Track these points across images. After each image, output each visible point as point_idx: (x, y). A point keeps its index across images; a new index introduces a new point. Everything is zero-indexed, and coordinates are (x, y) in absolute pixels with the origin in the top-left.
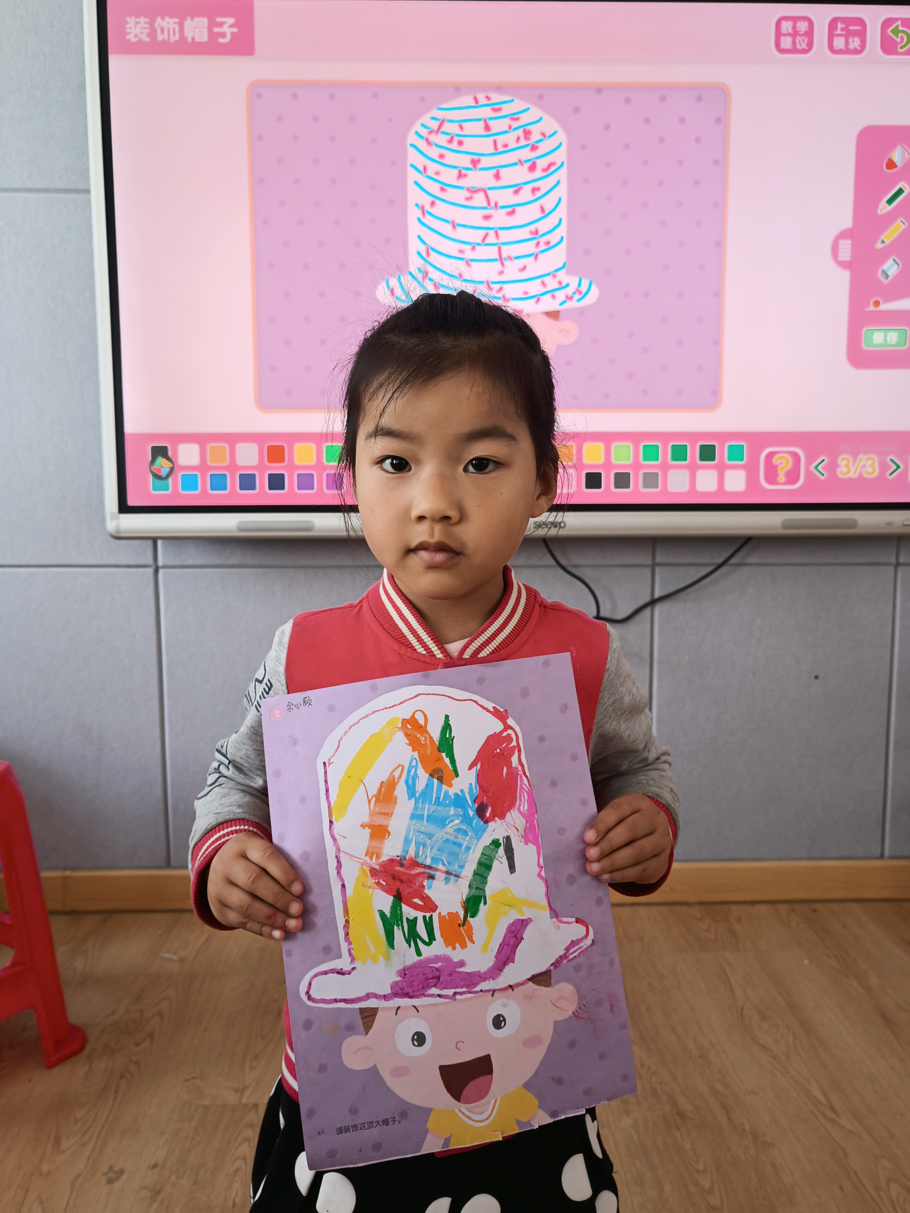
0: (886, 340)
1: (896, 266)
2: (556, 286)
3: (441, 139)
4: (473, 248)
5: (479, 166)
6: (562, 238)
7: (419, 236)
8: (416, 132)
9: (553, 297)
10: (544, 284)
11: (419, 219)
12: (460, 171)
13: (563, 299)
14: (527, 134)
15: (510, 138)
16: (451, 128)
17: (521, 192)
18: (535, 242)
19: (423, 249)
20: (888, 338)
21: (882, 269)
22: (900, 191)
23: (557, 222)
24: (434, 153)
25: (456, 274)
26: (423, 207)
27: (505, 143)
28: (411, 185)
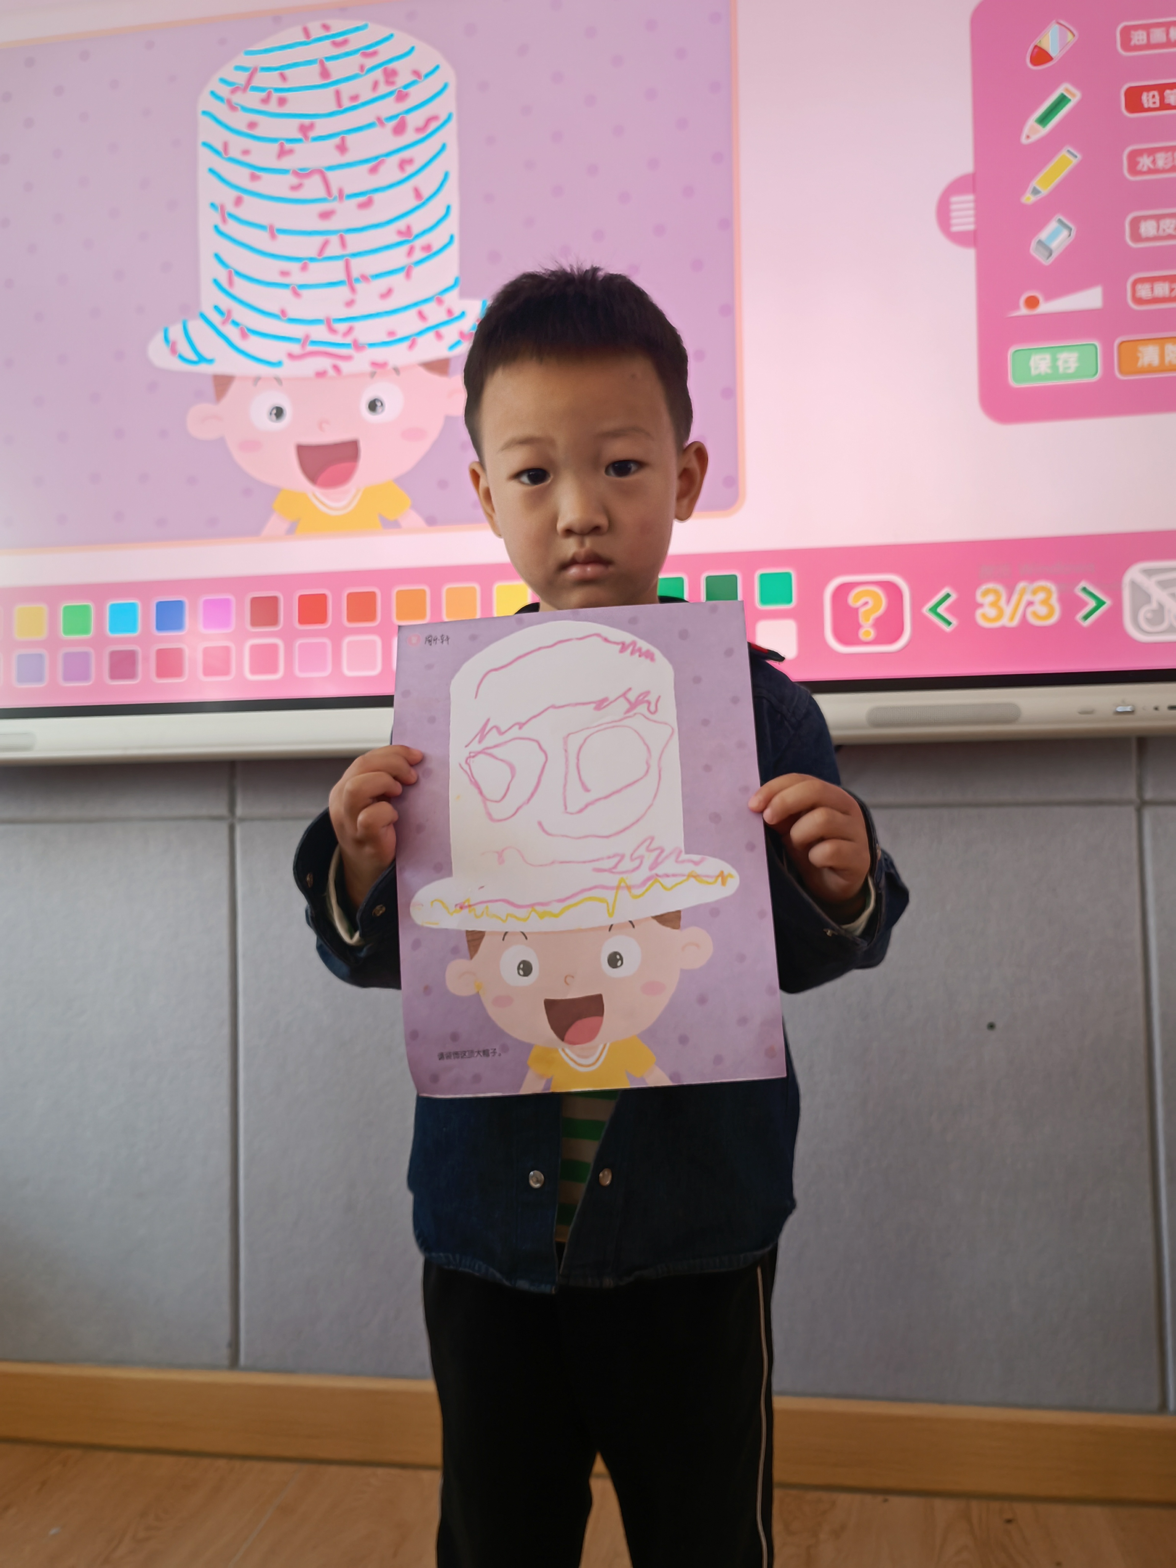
0: (1054, 366)
1: (1065, 233)
2: (444, 317)
3: (252, 99)
4: (304, 268)
5: (312, 134)
6: (452, 237)
7: (217, 256)
8: (213, 93)
9: (439, 336)
10: (422, 316)
11: (216, 227)
12: (282, 145)
13: (456, 337)
14: (390, 75)
15: (362, 87)
16: (269, 80)
17: (383, 169)
18: (405, 248)
19: (222, 275)
20: (1060, 363)
21: (1037, 240)
22: (1062, 100)
23: (442, 212)
24: (239, 120)
25: (276, 310)
26: (222, 208)
27: (353, 93)
28: (203, 175)
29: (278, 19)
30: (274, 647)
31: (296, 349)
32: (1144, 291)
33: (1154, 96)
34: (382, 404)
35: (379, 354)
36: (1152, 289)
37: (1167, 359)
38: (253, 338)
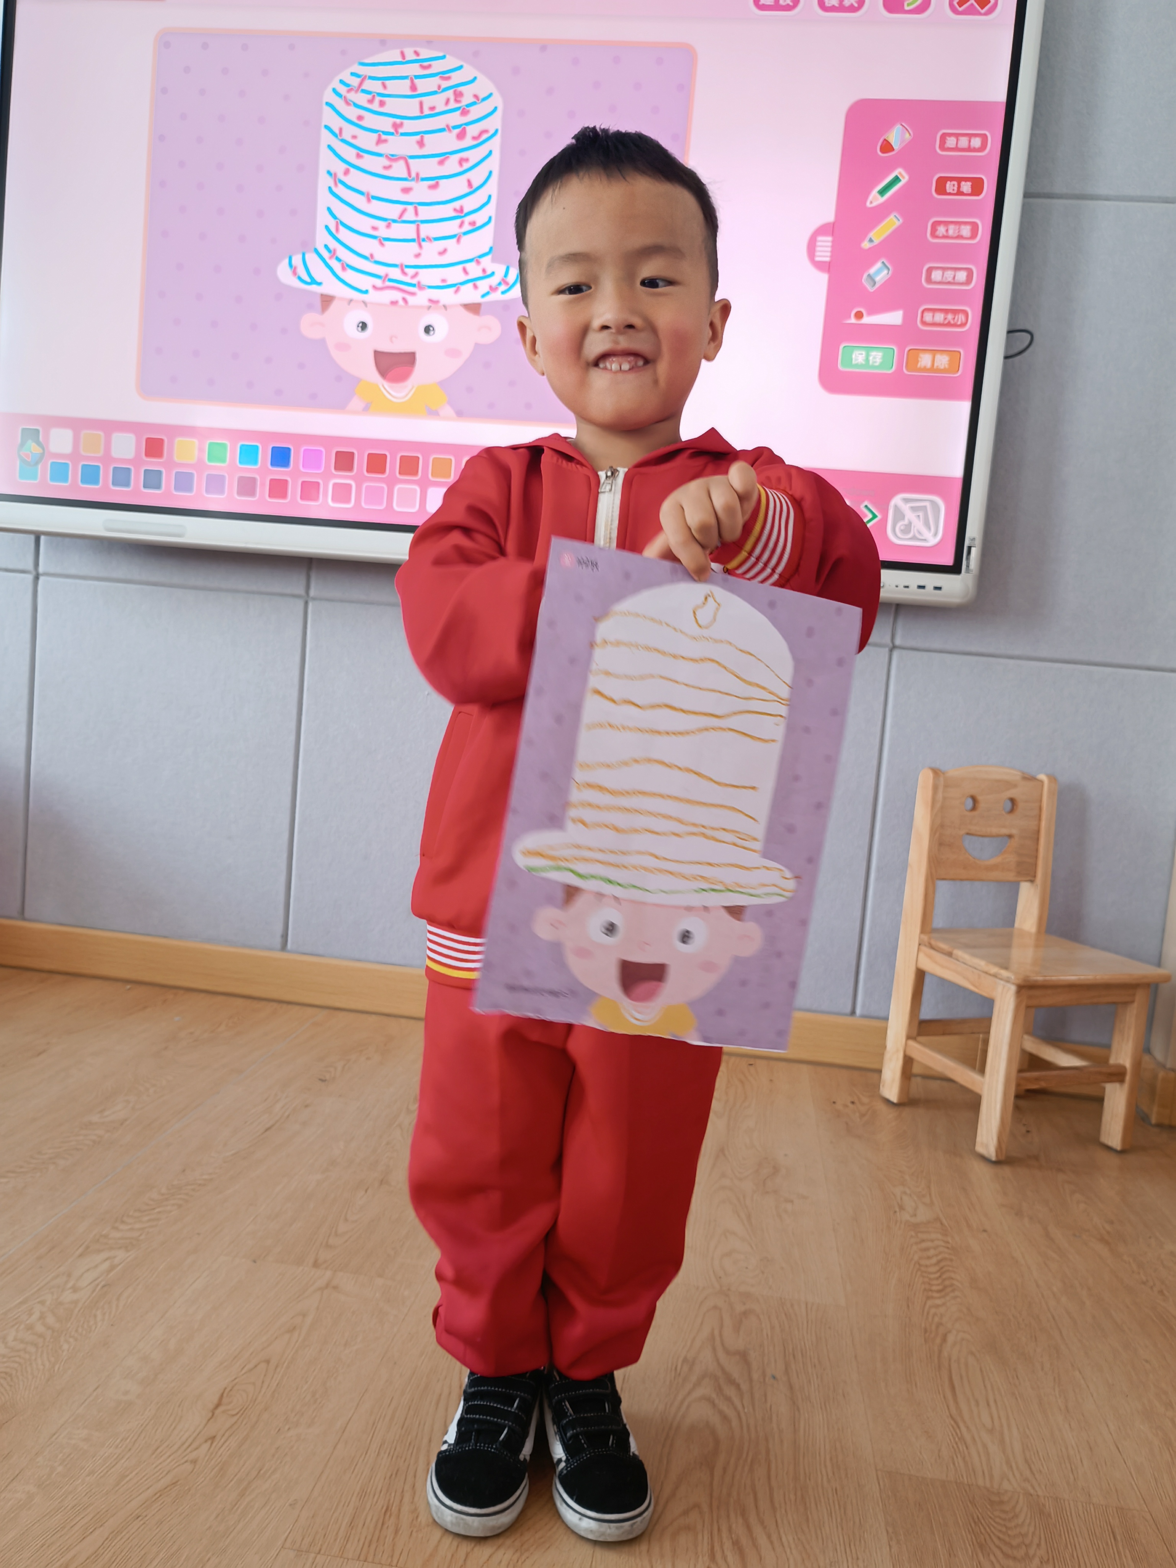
0: (867, 360)
1: (886, 272)
2: (481, 274)
3: (361, 99)
4: (388, 226)
5: (401, 131)
6: (490, 218)
7: (329, 209)
8: (334, 90)
9: (475, 287)
10: (465, 271)
11: (330, 188)
12: (379, 135)
13: (487, 289)
14: (458, 95)
15: (439, 101)
16: (374, 86)
17: (447, 163)
18: (458, 221)
19: (332, 224)
20: (871, 358)
21: (868, 274)
22: (897, 179)
23: (486, 200)
24: (352, 113)
25: (367, 254)
26: (335, 175)
27: (432, 105)
28: (323, 149)
29: (384, 42)
30: (349, 486)
31: (378, 283)
32: (928, 317)
33: (954, 185)
34: (433, 329)
35: (435, 294)
36: (933, 316)
37: (936, 365)
38: (349, 271)
